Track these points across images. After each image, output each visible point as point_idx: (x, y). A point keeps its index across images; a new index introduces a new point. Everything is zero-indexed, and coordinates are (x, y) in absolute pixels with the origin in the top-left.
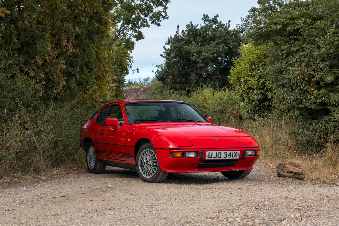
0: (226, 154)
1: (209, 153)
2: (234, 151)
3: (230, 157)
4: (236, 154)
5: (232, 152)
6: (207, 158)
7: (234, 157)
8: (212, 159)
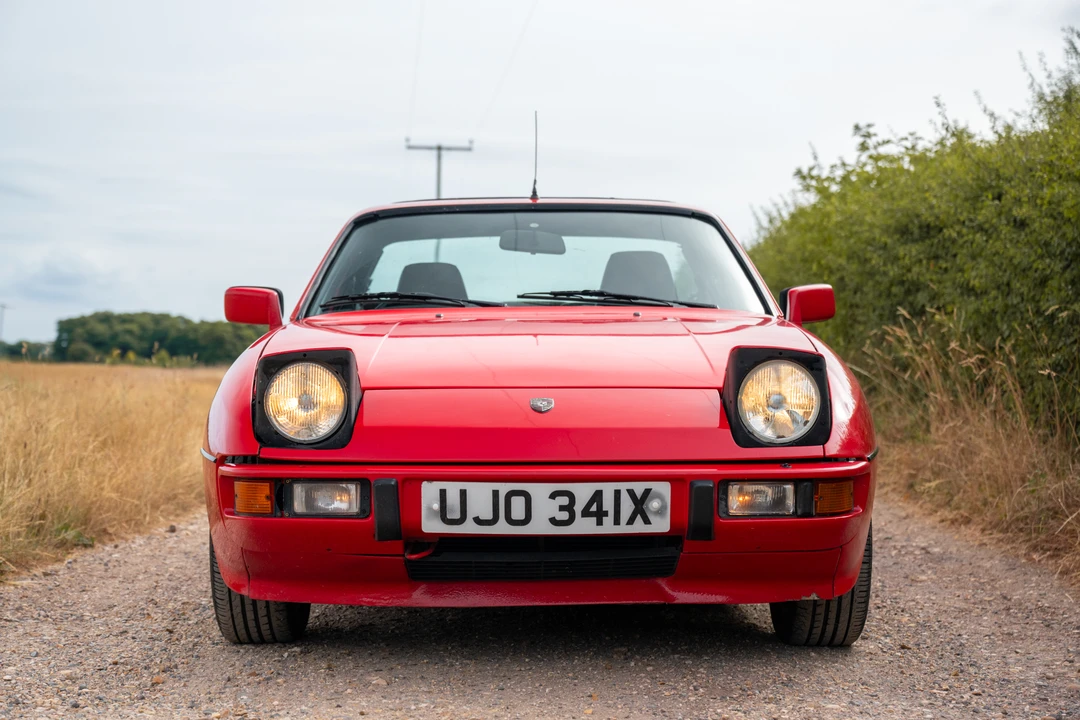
0: (565, 501)
1: (443, 493)
2: (623, 486)
3: (600, 523)
4: (640, 503)
5: (608, 489)
6: (431, 525)
7: (631, 521)
8: (469, 528)
